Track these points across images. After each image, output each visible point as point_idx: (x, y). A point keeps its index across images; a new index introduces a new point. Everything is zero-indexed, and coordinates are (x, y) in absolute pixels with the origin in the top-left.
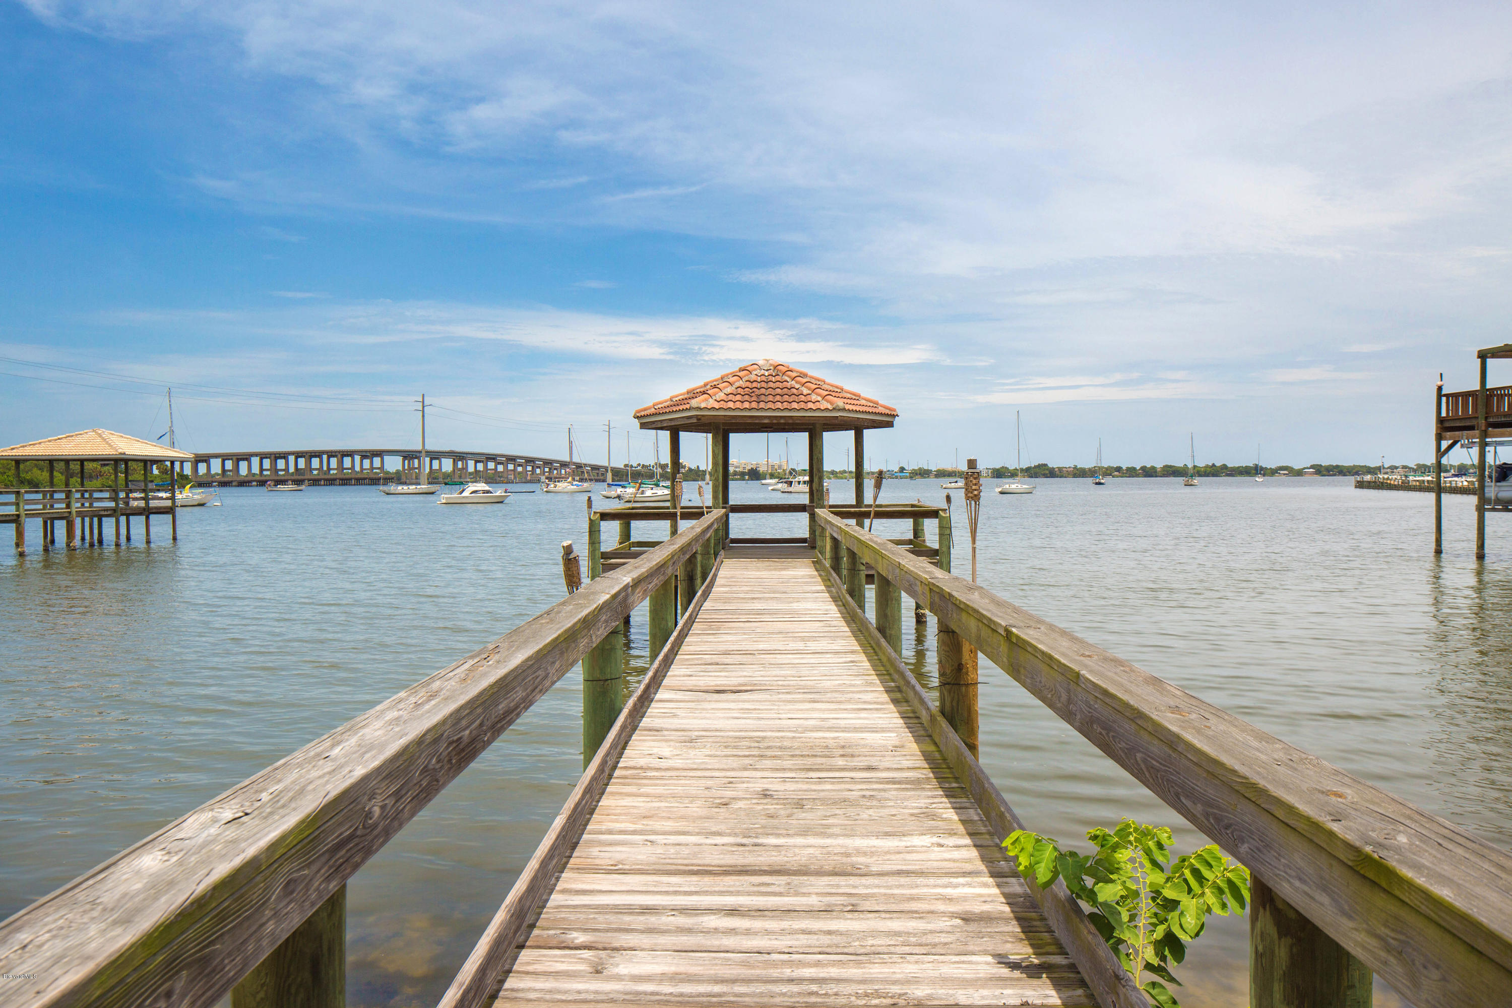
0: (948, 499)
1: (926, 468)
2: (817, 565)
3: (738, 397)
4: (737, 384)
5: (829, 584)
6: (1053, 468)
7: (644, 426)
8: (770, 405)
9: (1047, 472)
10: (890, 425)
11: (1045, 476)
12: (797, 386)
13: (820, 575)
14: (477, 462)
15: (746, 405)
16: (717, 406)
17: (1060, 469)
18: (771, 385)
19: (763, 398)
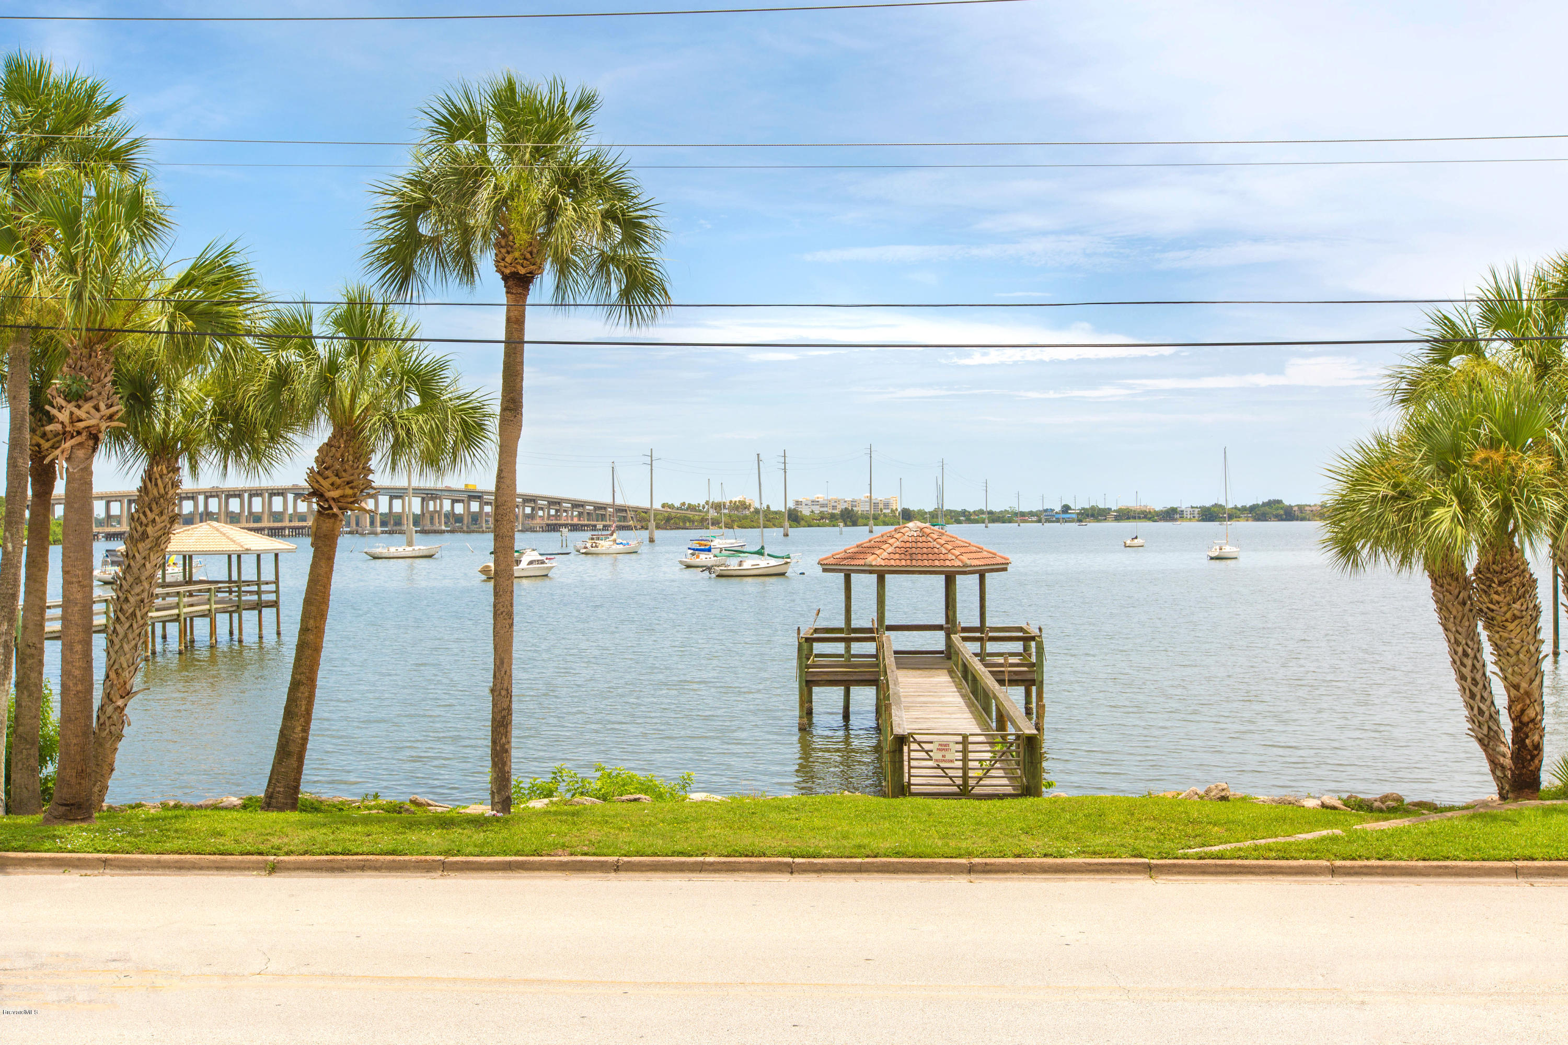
0: (1040, 629)
1: (1101, 506)
2: (951, 672)
3: (897, 556)
4: (895, 545)
5: (959, 689)
6: (1291, 507)
7: (825, 570)
8: (920, 563)
9: (1282, 512)
10: (1005, 569)
11: (1280, 518)
12: (938, 546)
13: (954, 682)
14: (454, 501)
15: (903, 563)
16: (883, 563)
17: (1301, 508)
18: (920, 545)
19: (914, 556)
